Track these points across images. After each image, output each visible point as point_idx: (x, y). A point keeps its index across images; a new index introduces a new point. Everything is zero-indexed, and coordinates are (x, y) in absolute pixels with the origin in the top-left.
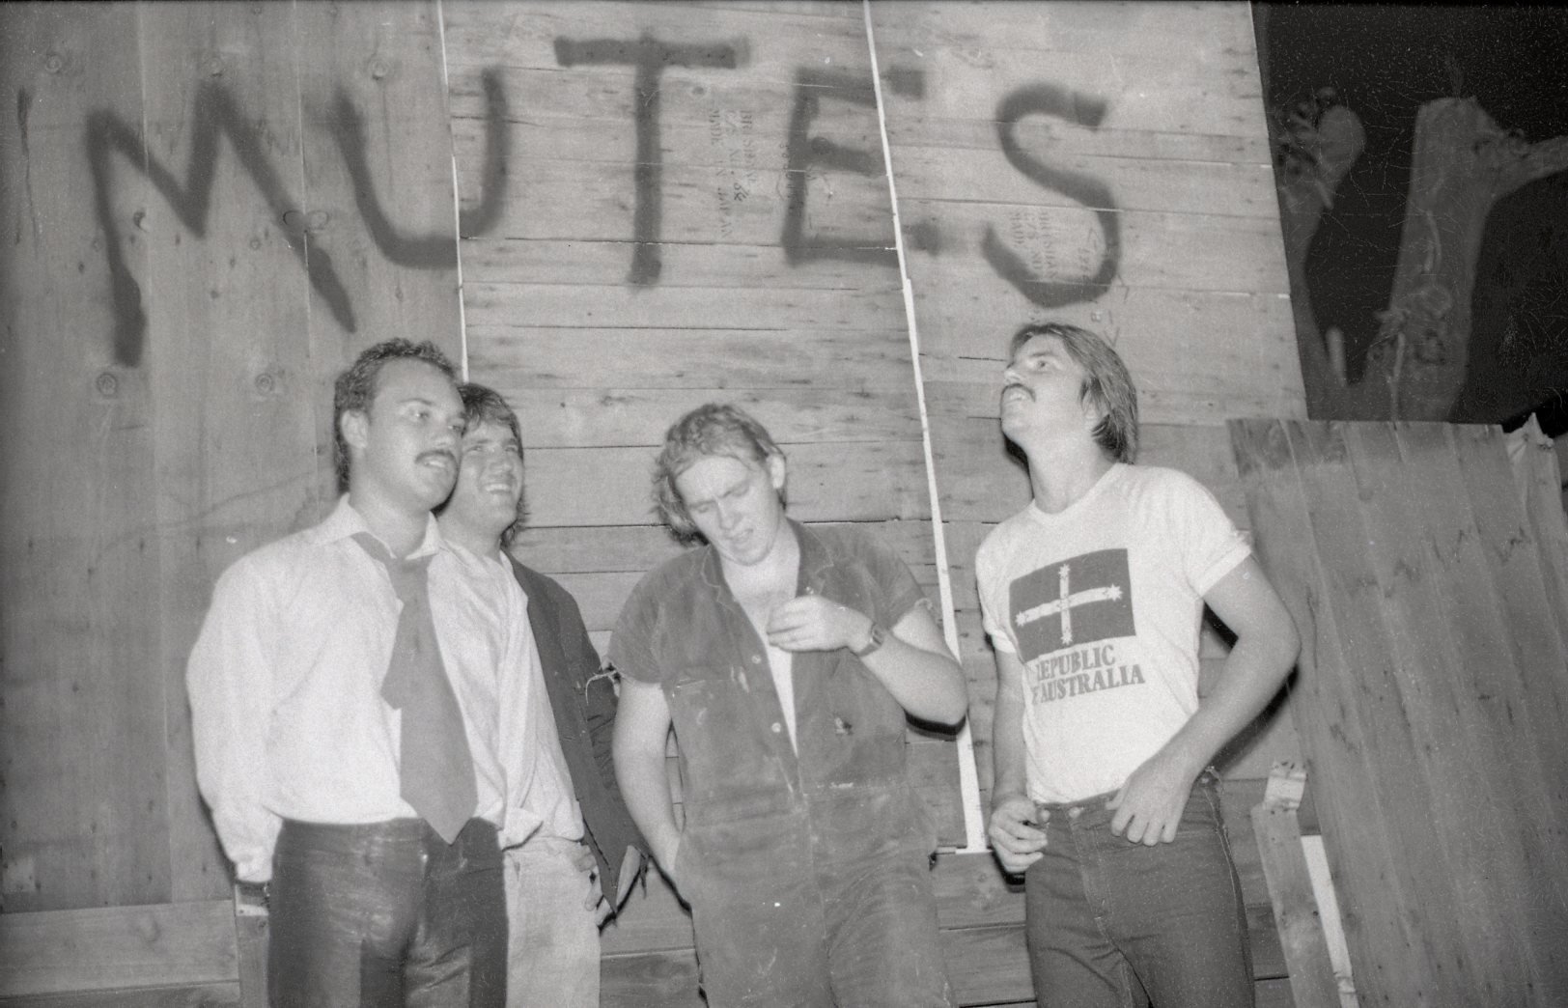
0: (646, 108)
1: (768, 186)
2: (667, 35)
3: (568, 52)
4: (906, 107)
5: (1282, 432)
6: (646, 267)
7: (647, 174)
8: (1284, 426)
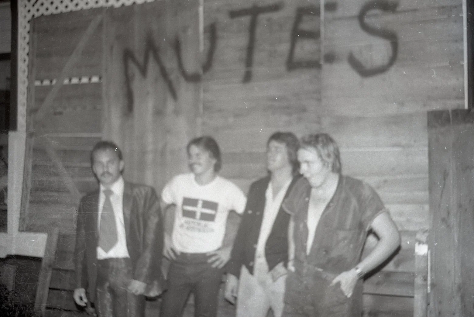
0: (252, 28)
1: (284, 47)
2: (260, 5)
3: (234, 14)
4: (330, 15)
5: (449, 115)
6: (248, 77)
7: (250, 49)
8: (450, 111)
